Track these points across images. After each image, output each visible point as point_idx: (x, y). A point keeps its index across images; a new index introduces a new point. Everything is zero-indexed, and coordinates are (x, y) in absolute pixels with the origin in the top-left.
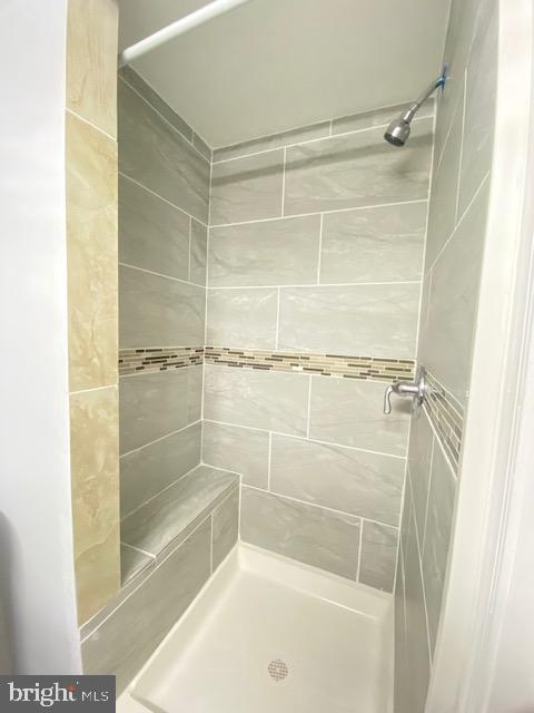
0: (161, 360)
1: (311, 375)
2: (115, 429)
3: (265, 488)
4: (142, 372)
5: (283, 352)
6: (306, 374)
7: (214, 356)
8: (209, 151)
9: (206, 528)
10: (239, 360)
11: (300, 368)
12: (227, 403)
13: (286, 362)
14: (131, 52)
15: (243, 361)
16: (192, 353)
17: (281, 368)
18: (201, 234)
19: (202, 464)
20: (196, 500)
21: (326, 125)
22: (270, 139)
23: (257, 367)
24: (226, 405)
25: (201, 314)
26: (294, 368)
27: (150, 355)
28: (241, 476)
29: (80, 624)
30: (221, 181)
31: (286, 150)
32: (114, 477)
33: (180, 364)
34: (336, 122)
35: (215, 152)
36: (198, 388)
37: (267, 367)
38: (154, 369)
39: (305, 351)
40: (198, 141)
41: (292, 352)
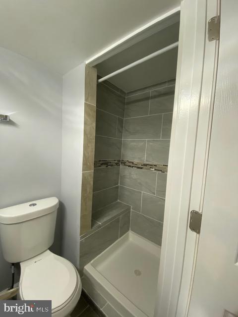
0: (106, 164)
1: (157, 172)
2: (92, 183)
3: (140, 212)
4: (100, 168)
5: (147, 163)
6: (155, 171)
7: (124, 163)
8: (125, 93)
9: (118, 221)
10: (132, 165)
11: (153, 169)
12: (127, 180)
13: (149, 167)
14: (101, 80)
15: (133, 165)
16: (116, 162)
17: (147, 169)
18: (121, 122)
19: (118, 201)
20: (114, 211)
21: (165, 82)
22: (145, 88)
23: (138, 168)
24: (127, 181)
25: (120, 149)
26: (151, 169)
27: (103, 162)
28: (132, 207)
29: (81, 235)
30: (128, 103)
31: (150, 92)
32: (91, 196)
33: (112, 165)
34: (169, 81)
35: (127, 93)
36: (118, 174)
37: (142, 168)
38: (104, 167)
39: (155, 163)
40: (121, 91)
41: (151, 163)
